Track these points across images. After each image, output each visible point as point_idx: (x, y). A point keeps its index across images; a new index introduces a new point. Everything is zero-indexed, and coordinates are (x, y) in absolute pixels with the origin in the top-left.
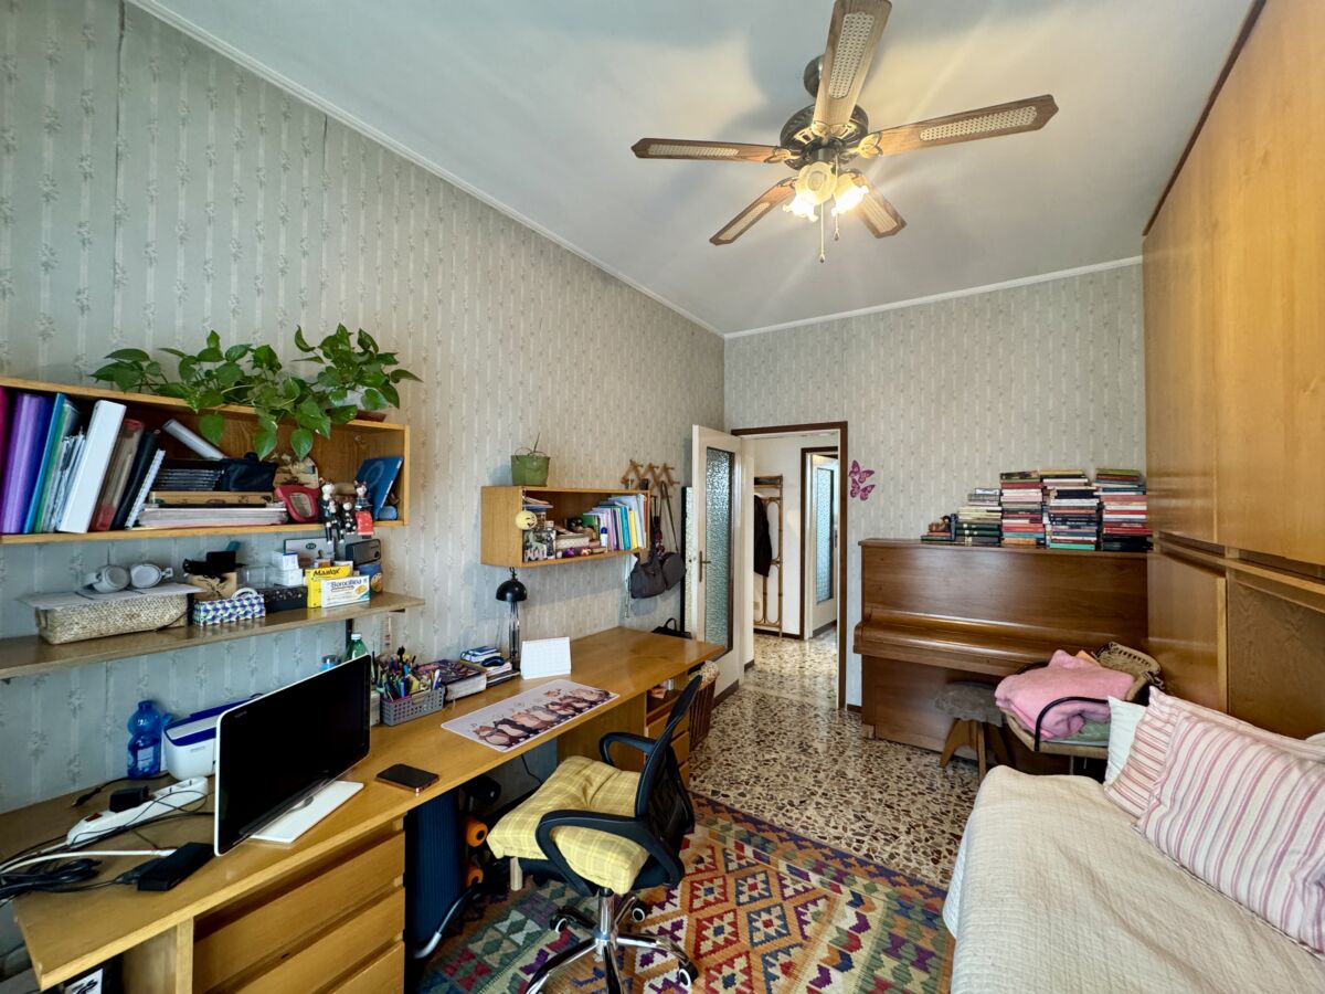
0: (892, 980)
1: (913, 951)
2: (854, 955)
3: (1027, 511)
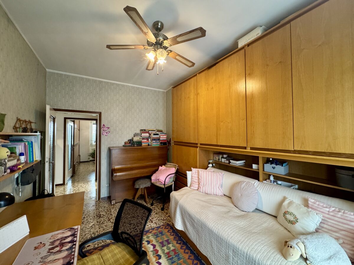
0: (168, 251)
1: (166, 242)
2: (159, 253)
3: (146, 138)
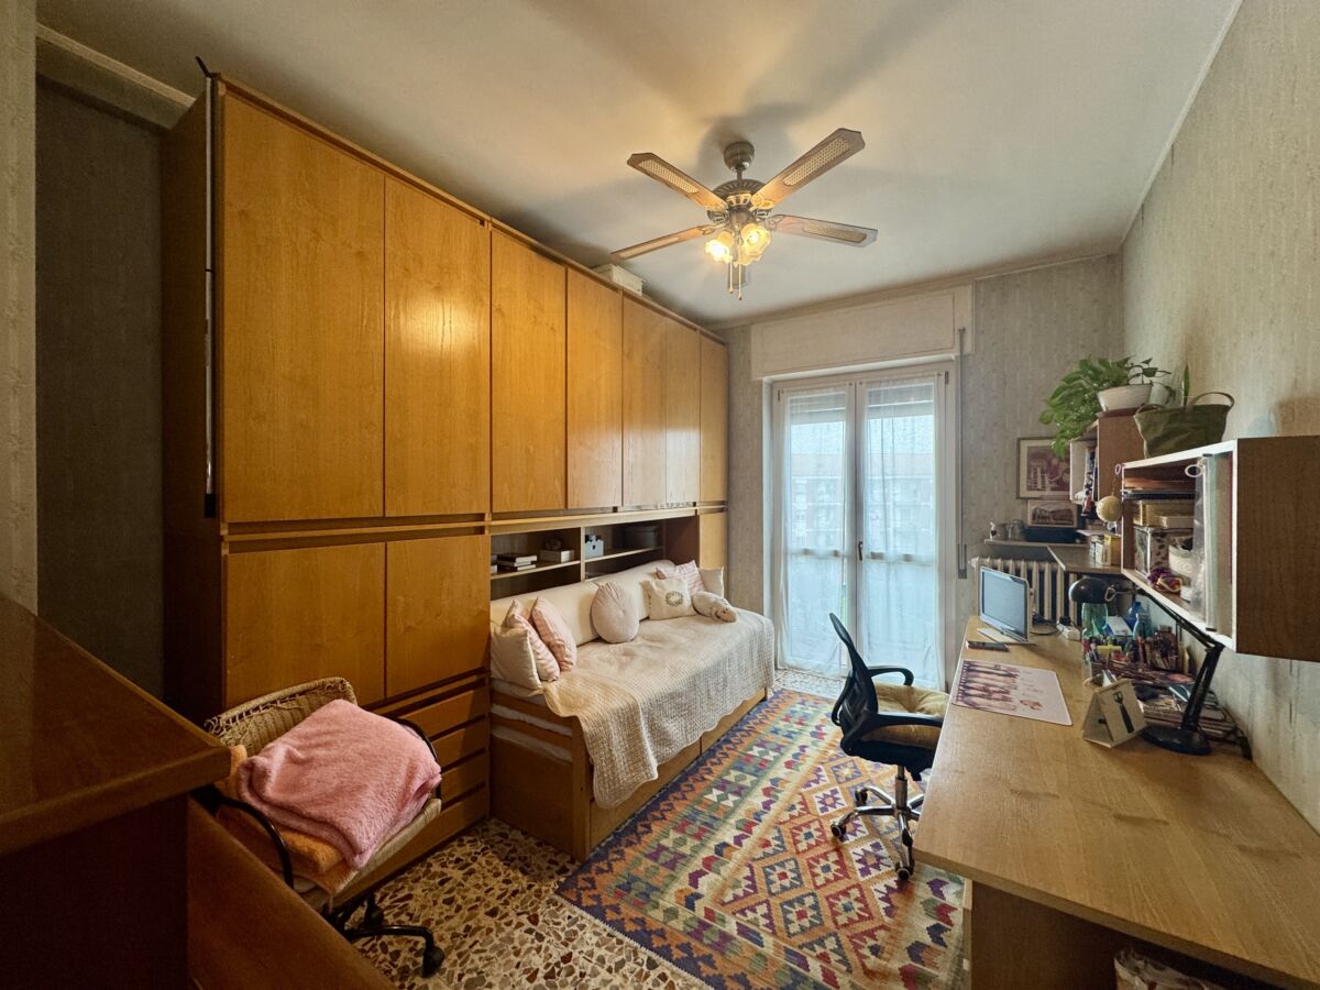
0: (688, 839)
1: (662, 857)
2: (711, 854)
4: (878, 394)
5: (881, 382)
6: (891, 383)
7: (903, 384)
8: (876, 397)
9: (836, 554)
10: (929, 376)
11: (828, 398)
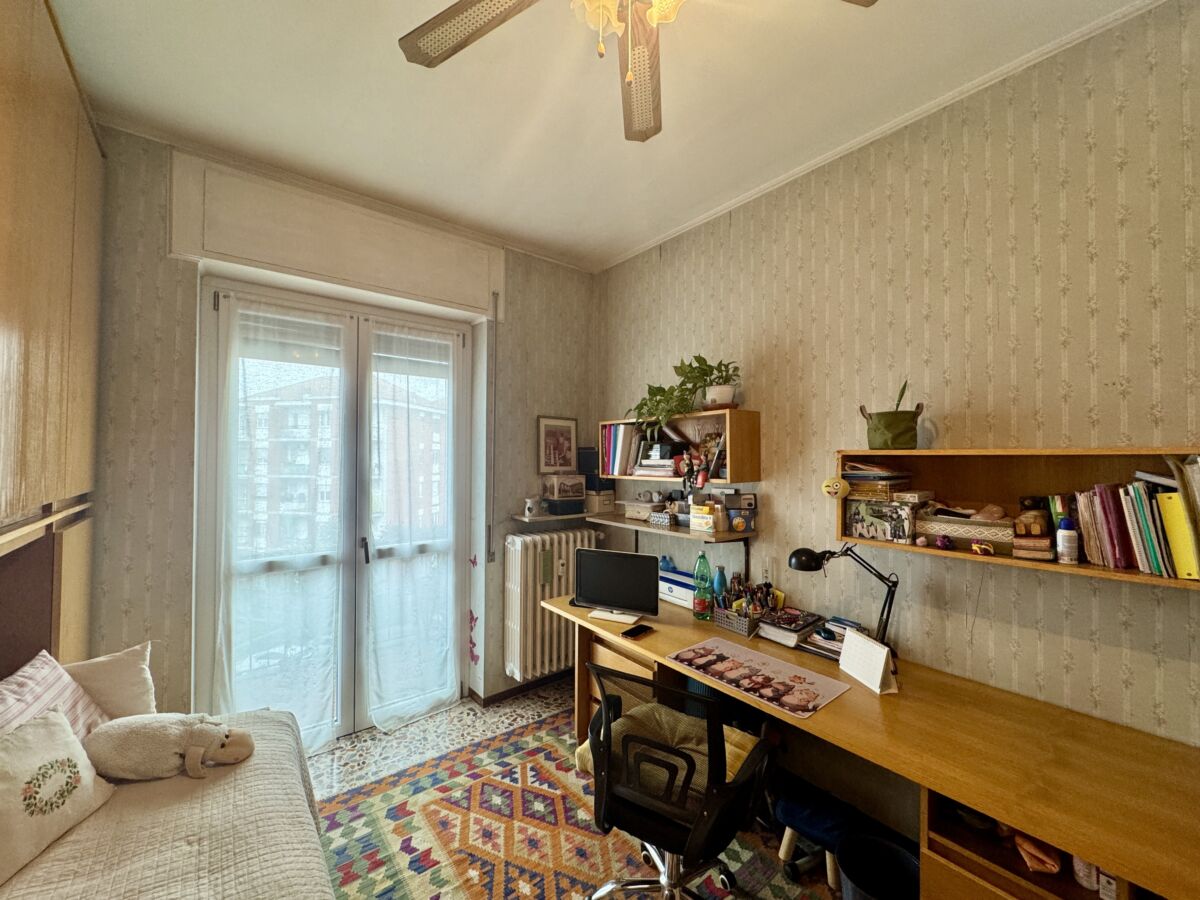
4: (389, 340)
5: (394, 325)
6: (406, 330)
7: (419, 336)
8: (387, 344)
9: (324, 561)
10: (449, 334)
11: (316, 328)
